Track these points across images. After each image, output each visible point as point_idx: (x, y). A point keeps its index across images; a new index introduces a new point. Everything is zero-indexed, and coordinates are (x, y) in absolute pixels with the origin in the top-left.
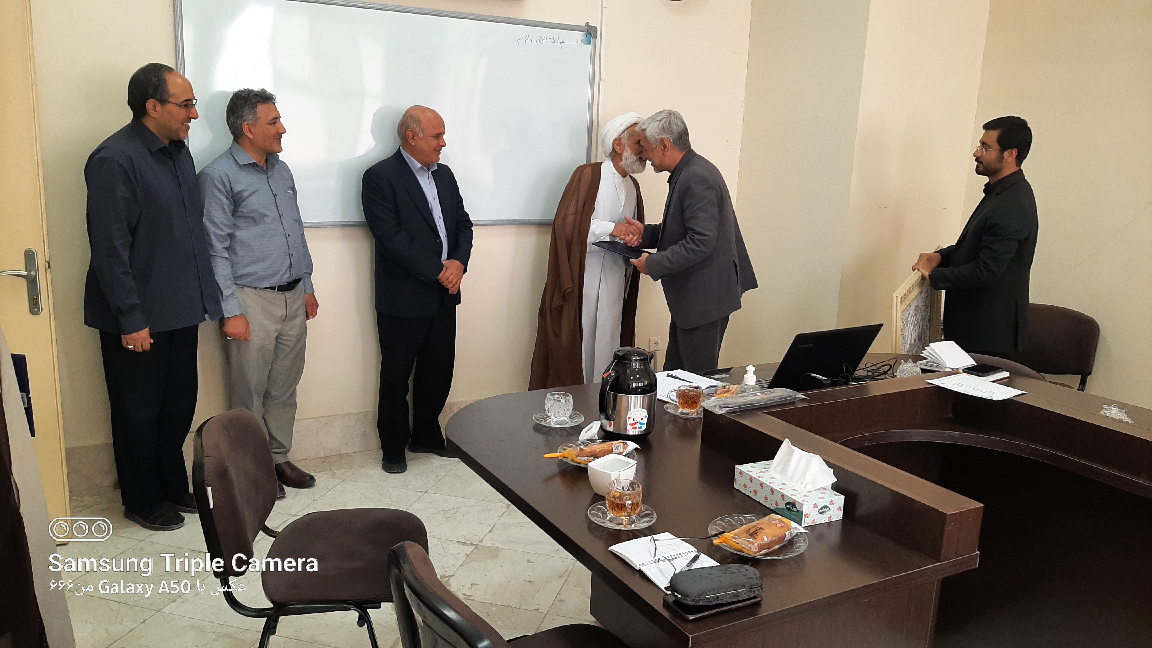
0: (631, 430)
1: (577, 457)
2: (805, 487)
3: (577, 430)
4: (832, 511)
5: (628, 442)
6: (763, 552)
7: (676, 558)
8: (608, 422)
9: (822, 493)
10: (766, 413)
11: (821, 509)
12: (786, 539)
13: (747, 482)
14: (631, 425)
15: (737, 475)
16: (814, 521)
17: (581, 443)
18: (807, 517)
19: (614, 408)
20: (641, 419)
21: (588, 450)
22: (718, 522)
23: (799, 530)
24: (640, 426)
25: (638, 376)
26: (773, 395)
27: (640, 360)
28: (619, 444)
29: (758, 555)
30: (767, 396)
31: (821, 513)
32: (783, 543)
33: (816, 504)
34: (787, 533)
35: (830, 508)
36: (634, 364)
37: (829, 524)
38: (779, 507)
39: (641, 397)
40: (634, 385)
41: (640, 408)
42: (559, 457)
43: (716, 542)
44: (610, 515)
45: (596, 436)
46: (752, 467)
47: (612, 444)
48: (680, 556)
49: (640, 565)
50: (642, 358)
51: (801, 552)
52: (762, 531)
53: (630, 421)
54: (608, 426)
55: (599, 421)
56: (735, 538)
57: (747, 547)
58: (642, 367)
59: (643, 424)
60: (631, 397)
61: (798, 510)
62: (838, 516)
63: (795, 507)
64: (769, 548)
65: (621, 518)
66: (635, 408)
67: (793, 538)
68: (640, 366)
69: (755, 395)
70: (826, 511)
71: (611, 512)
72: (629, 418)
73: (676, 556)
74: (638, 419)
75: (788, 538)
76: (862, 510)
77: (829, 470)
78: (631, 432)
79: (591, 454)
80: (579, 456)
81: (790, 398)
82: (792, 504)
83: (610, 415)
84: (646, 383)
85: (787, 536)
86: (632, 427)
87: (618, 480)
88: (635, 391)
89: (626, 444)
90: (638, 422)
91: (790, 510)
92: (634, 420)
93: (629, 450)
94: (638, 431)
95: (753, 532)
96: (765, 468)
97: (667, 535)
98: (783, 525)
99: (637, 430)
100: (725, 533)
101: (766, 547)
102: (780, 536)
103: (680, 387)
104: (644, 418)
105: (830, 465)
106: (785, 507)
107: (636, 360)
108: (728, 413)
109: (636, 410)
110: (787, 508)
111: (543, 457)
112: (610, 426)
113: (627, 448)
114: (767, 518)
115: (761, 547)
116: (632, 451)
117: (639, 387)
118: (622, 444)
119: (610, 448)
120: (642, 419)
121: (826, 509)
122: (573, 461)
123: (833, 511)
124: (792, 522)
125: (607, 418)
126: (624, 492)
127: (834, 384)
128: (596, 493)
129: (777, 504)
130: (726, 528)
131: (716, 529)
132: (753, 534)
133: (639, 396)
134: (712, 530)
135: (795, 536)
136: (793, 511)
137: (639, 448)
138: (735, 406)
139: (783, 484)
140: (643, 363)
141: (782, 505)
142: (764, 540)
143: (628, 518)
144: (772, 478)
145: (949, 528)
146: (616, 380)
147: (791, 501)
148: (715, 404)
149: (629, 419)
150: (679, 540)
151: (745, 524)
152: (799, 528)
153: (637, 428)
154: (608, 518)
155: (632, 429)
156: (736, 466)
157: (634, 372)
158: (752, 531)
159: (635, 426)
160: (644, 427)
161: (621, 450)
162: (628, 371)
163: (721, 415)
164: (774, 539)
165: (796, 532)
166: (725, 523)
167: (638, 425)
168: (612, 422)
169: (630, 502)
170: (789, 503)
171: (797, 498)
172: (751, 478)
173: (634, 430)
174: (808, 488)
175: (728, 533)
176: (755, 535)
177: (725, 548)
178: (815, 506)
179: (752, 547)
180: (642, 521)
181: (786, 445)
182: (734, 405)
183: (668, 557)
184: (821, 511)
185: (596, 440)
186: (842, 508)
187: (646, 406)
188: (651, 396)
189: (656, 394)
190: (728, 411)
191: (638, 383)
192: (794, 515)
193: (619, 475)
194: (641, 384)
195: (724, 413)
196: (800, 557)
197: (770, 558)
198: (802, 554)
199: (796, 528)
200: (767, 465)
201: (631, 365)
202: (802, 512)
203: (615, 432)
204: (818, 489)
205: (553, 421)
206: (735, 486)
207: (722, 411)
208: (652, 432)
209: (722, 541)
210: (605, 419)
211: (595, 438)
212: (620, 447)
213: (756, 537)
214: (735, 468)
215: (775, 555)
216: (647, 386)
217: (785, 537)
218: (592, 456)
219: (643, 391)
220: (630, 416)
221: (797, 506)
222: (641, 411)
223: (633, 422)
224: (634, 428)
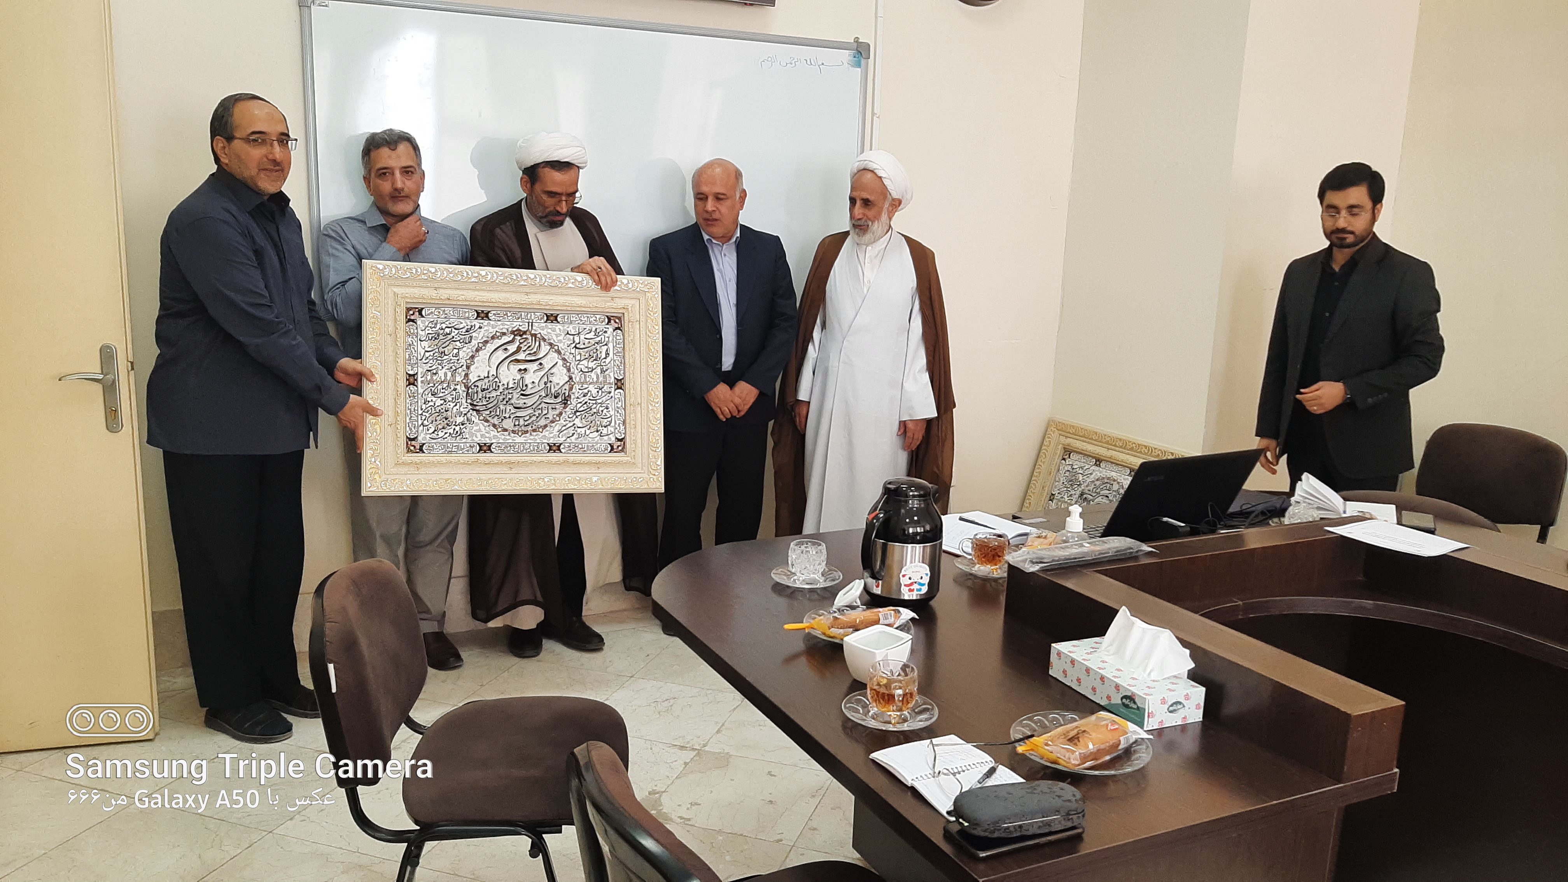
0: (907, 593)
1: (830, 629)
2: (1149, 674)
3: (832, 592)
4: (1187, 708)
5: (901, 609)
6: (1088, 764)
7: (964, 771)
8: (874, 581)
9: (1173, 683)
10: (1095, 571)
11: (1172, 705)
12: (1121, 747)
13: (1068, 667)
14: (905, 585)
15: (1053, 658)
16: (1162, 722)
17: (835, 610)
18: (1150, 717)
19: (883, 562)
20: (920, 577)
21: (845, 619)
22: (1024, 722)
23: (1140, 734)
24: (919, 587)
25: (916, 518)
26: (1107, 546)
27: (919, 496)
28: (889, 612)
29: (1079, 769)
30: (1098, 548)
31: (1171, 712)
32: (1115, 752)
33: (1164, 699)
34: (1122, 738)
35: (1185, 705)
36: (910, 502)
37: (1184, 728)
38: (1113, 702)
39: (920, 547)
40: (911, 530)
41: (919, 562)
42: (805, 629)
43: (1020, 749)
44: (874, 710)
45: (858, 601)
46: (1074, 646)
47: (879, 612)
48: (969, 768)
49: (912, 780)
50: (922, 493)
51: (1142, 765)
52: (1086, 735)
53: (904, 581)
54: (875, 587)
55: (863, 580)
56: (1047, 745)
57: (1065, 756)
58: (923, 506)
59: (923, 585)
60: (907, 547)
62: (1195, 715)
63: (1135, 703)
64: (1095, 759)
65: (889, 713)
66: (911, 562)
67: (1131, 746)
68: (920, 505)
69: (1082, 546)
70: (1178, 710)
71: (874, 704)
72: (904, 576)
73: (964, 768)
74: (916, 578)
75: (1124, 746)
76: (1230, 708)
77: (1184, 651)
78: (907, 595)
79: (849, 625)
80: (832, 627)
81: (1131, 551)
82: (1131, 698)
83: (878, 572)
84: (928, 528)
85: (1122, 742)
86: (908, 588)
87: (885, 661)
88: (912, 539)
89: (899, 612)
90: (916, 582)
91: (1127, 706)
92: (910, 579)
93: (904, 621)
94: (917, 595)
95: (1073, 737)
96: (1093, 648)
97: (953, 738)
98: (1116, 727)
99: (915, 593)
100: (1034, 738)
101: (1091, 758)
102: (1111, 743)
103: (976, 535)
104: (924, 576)
105: (1185, 644)
106: (1120, 702)
107: (914, 496)
108: (1043, 570)
109: (913, 564)
110: (1123, 704)
111: (784, 628)
112: (878, 586)
113: (901, 618)
114: (1093, 718)
115: (1084, 758)
116: (907, 622)
117: (917, 534)
118: (892, 612)
119: (877, 618)
120: (922, 578)
121: (1179, 707)
122: (824, 634)
123: (1189, 708)
124: (1129, 723)
125: (874, 576)
126: (892, 677)
127: (1194, 532)
128: (855, 680)
129: (1109, 698)
130: (1035, 731)
131: (1021, 731)
132: (1073, 740)
133: (918, 546)
134: (1016, 733)
135: (1134, 743)
136: (1131, 708)
138: (1053, 561)
139: (1118, 670)
140: (924, 501)
141: (1116, 700)
142: (1088, 747)
143: (898, 713)
144: (1103, 662)
145: (1355, 735)
146: (886, 522)
147: (1129, 694)
148: (1024, 557)
149: (904, 578)
150: (969, 746)
151: (1062, 725)
152: (1140, 732)
153: (915, 590)
154: (870, 714)
155: (907, 591)
156: (1053, 645)
157: (910, 513)
158: (1072, 734)
159: (912, 587)
160: (925, 589)
161: (891, 621)
162: (903, 511)
163: (1033, 573)
164: (1102, 747)
165: (1134, 737)
166: (1036, 723)
167: (915, 586)
168: (880, 582)
169: (900, 692)
170: (1125, 697)
171: (1137, 690)
172: (1073, 662)
173: (911, 593)
174: (1154, 676)
175: (1038, 736)
176: (1076, 741)
177: (1032, 757)
178: (1163, 701)
179: (1072, 757)
180: (918, 719)
181: (1123, 615)
182: (1051, 560)
183: (952, 769)
184: (1171, 709)
185: (858, 607)
186: (1202, 704)
187: (927, 561)
188: (934, 547)
189: (941, 544)
190: (1042, 567)
191: (917, 527)
192: (1134, 713)
193: (887, 655)
194: (921, 529)
195: (1038, 571)
196: (1141, 773)
197: (1097, 773)
198: (1143, 767)
199: (1135, 732)
200: (1096, 643)
201: (907, 502)
202: (1144, 709)
203: (884, 595)
204: (1168, 678)
205: (799, 580)
206: (1051, 672)
207: (1034, 567)
208: (935, 596)
209: (1029, 749)
210: (870, 577)
211: (856, 602)
212: (891, 616)
213: (1078, 743)
214: (1050, 646)
215: (1105, 769)
216: (928, 532)
217: (1119, 745)
218: (849, 628)
219: (923, 539)
220: (905, 573)
221: (1136, 700)
222: (921, 566)
223: (910, 582)
224: (910, 590)
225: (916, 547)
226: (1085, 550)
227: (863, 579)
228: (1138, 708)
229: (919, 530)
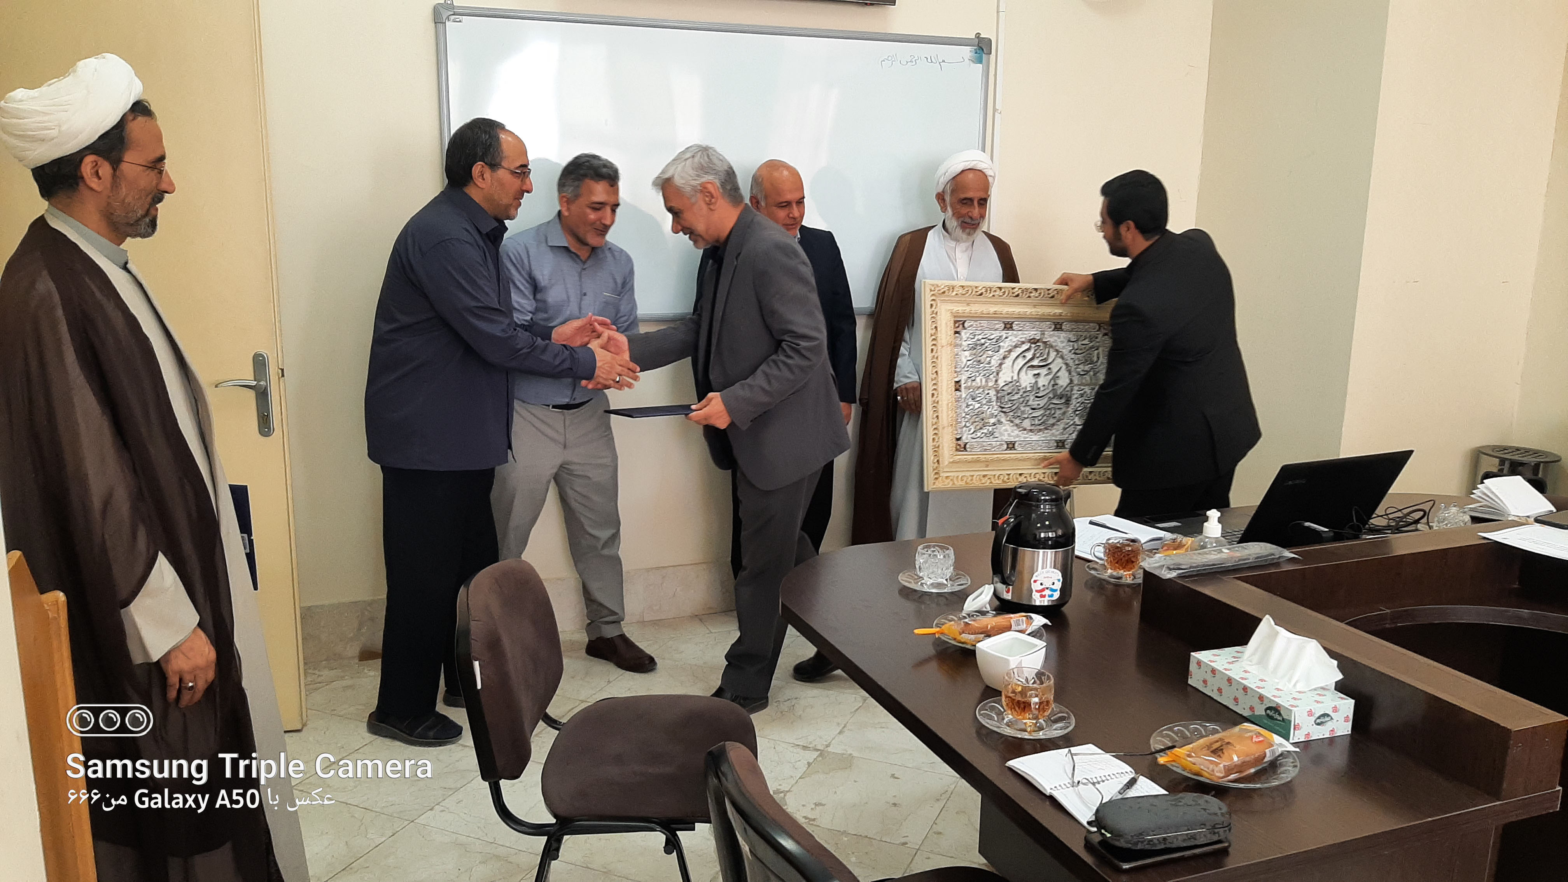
0: (1038, 599)
1: (960, 634)
2: (1295, 685)
3: (961, 597)
4: (1335, 721)
5: (1033, 615)
6: (1232, 777)
7: (1103, 781)
8: (1005, 586)
9: (1320, 695)
10: (1236, 578)
11: (1319, 718)
12: (1266, 760)
13: (1209, 677)
14: (1037, 591)
15: (1193, 667)
16: (1308, 734)
17: (966, 615)
18: (1297, 729)
19: (1013, 567)
20: (1051, 583)
21: (977, 625)
22: (1165, 732)
23: (1286, 747)
24: (1051, 593)
25: (1047, 523)
26: (1247, 552)
27: (1052, 500)
28: (1021, 618)
29: (1224, 782)
30: (1238, 554)
31: (1318, 724)
32: (1261, 765)
33: (1310, 711)
34: (1267, 751)
35: (1333, 718)
36: (1042, 506)
37: (1331, 740)
38: (1256, 713)
39: (1052, 552)
40: (1042, 535)
41: (1051, 567)
42: (935, 634)
43: (1162, 760)
44: (1009, 717)
45: (988, 606)
46: (1214, 655)
47: (1011, 618)
48: (1108, 778)
49: (1051, 789)
50: (1054, 497)
51: (1289, 779)
52: (1229, 746)
53: (1035, 587)
54: (1005, 593)
55: (992, 585)
56: (1189, 756)
57: (1208, 768)
58: (1054, 510)
59: (1055, 591)
60: (1039, 552)
61: (1283, 719)
62: (1344, 728)
63: (1280, 714)
64: (1240, 772)
65: (1024, 721)
66: (1043, 569)
67: (1276, 759)
68: (1051, 509)
69: (1221, 552)
70: (1326, 721)
71: (1010, 712)
72: (1035, 581)
73: (1104, 779)
74: (1047, 584)
75: (1269, 759)
76: (1380, 722)
77: (1331, 662)
78: (1038, 601)
79: (980, 631)
80: (963, 632)
81: (1273, 557)
82: (1276, 709)
83: (1008, 578)
84: (1060, 532)
85: (1268, 754)
86: (1039, 594)
87: (1020, 668)
88: (1043, 544)
89: (1031, 618)
90: (1047, 588)
91: (1271, 718)
92: (1041, 584)
93: (1037, 627)
94: (1049, 601)
95: (1217, 749)
96: (1234, 657)
97: (1090, 748)
98: (1261, 739)
99: (1047, 598)
100: (1176, 749)
101: (1235, 771)
102: (1256, 755)
103: (1109, 539)
104: (1056, 582)
105: (1332, 654)
106: (1264, 713)
107: (1045, 501)
108: (1180, 577)
109: (1045, 570)
110: (1268, 715)
111: (914, 633)
112: (1008, 592)
113: (1033, 624)
114: (1237, 729)
115: (1229, 771)
116: (1039, 628)
117: (1049, 538)
118: (1024, 618)
119: (1008, 623)
120: (1053, 584)
121: (1327, 719)
122: (955, 639)
123: (1338, 721)
124: (1275, 736)
125: (1004, 582)
126: (1027, 685)
127: (1338, 538)
128: (987, 687)
129: (1252, 708)
130: (1176, 741)
131: (1160, 741)
132: (1217, 752)
133: (1049, 551)
134: (1156, 742)
135: (1279, 756)
136: (1276, 719)
137: (1050, 624)
138: (1191, 567)
139: (1262, 680)
140: (1056, 505)
141: (1260, 711)
142: (1233, 759)
143: (1034, 721)
144: (1246, 672)
145: (1515, 751)
146: (1017, 527)
147: (1274, 705)
148: (1161, 564)
149: (1035, 584)
150: (1108, 756)
151: (1202, 737)
152: (1286, 745)
153: (1047, 596)
154: (1005, 721)
155: (1039, 597)
156: (1192, 653)
157: (1042, 518)
158: (1215, 745)
159: (1043, 593)
160: (1057, 595)
161: (1024, 627)
162: (1033, 515)
163: (1169, 579)
164: (1248, 759)
165: (1280, 750)
166: (1176, 733)
167: (1047, 592)
168: (1011, 587)
169: (1036, 700)
170: (1270, 708)
171: (1283, 701)
172: (1214, 671)
173: (1043, 599)
174: (1299, 687)
175: (1180, 747)
176: (1220, 753)
177: (1174, 769)
178: (1310, 713)
179: (1216, 769)
180: (1054, 728)
181: (1267, 624)
182: (1189, 566)
183: (1092, 779)
184: (1318, 721)
185: (988, 612)
186: (1351, 717)
187: (1059, 565)
188: (1067, 551)
189: (1073, 549)
190: (1180, 574)
191: (1048, 532)
192: (1279, 725)
193: (1021, 662)
194: (1053, 535)
195: (1174, 578)
196: (1288, 787)
197: (1241, 786)
198: (1290, 782)
199: (1281, 745)
200: (1238, 652)
201: (1038, 507)
202: (1290, 722)
203: (1015, 601)
204: (1315, 690)
205: (926, 584)
206: (1190, 682)
207: (1171, 574)
208: (1068, 601)
209: (1171, 759)
210: (1001, 582)
211: (986, 608)
212: (1023, 622)
213: (1222, 755)
214: (1189, 655)
215: (1250, 782)
216: (1060, 537)
217: (1265, 756)
218: (981, 633)
219: (1055, 544)
220: (1036, 579)
221: (1282, 712)
222: (1053, 572)
223: (1042, 587)
224: (1043, 596)
225: (1047, 552)
226: (1223, 556)
227: (993, 583)
228: (1283, 720)
229: (1050, 535)
